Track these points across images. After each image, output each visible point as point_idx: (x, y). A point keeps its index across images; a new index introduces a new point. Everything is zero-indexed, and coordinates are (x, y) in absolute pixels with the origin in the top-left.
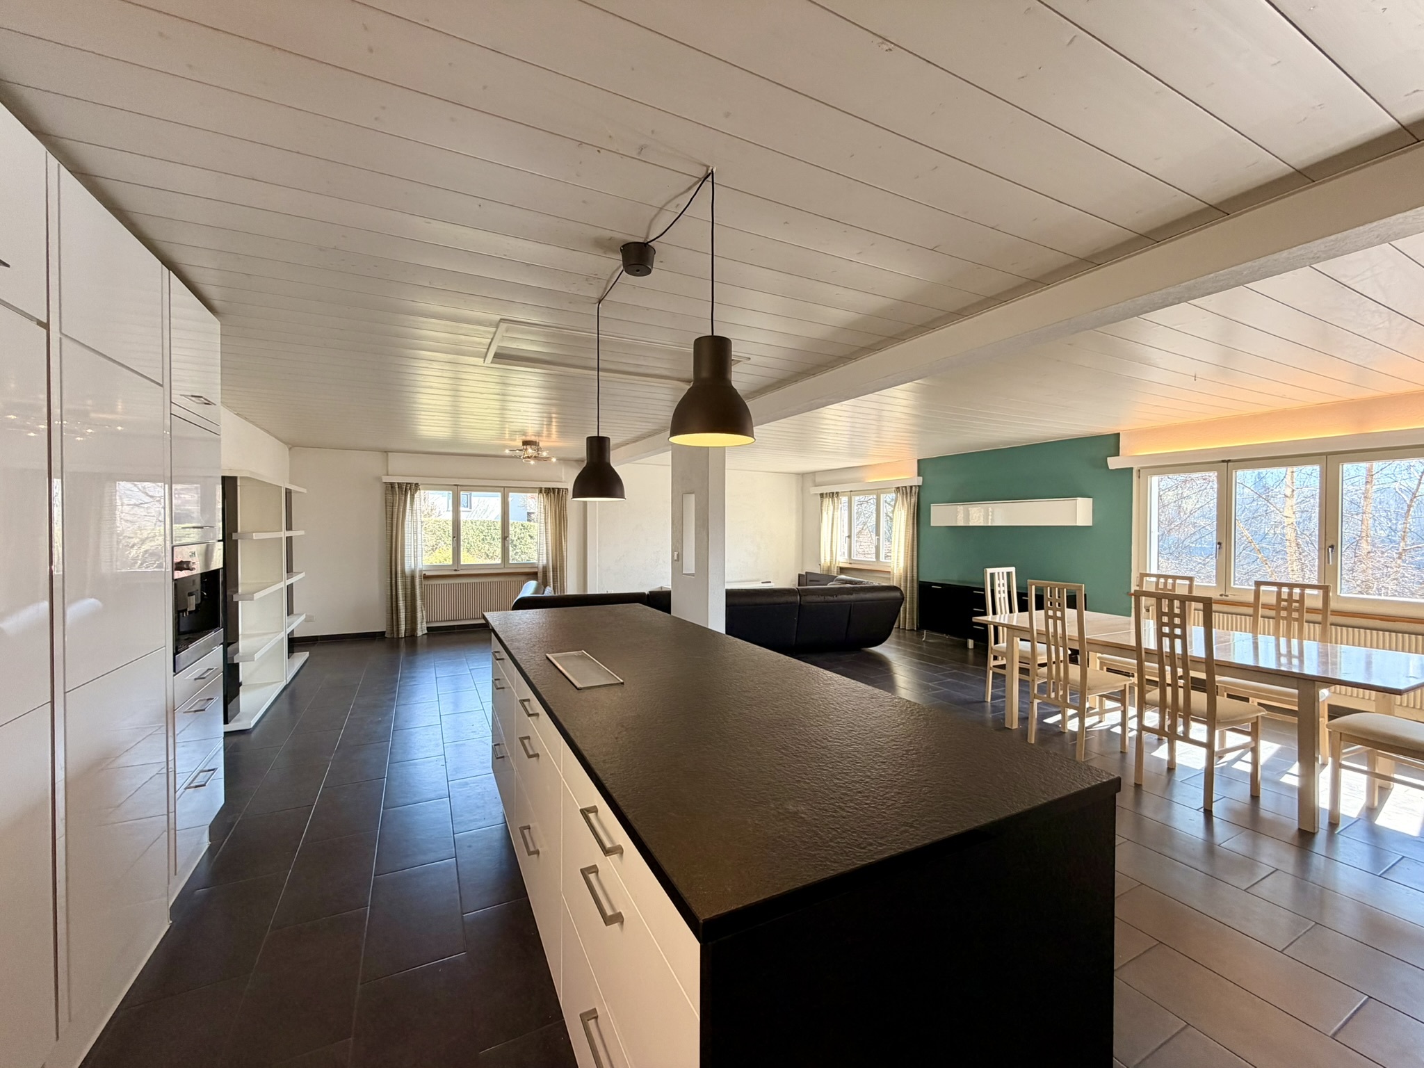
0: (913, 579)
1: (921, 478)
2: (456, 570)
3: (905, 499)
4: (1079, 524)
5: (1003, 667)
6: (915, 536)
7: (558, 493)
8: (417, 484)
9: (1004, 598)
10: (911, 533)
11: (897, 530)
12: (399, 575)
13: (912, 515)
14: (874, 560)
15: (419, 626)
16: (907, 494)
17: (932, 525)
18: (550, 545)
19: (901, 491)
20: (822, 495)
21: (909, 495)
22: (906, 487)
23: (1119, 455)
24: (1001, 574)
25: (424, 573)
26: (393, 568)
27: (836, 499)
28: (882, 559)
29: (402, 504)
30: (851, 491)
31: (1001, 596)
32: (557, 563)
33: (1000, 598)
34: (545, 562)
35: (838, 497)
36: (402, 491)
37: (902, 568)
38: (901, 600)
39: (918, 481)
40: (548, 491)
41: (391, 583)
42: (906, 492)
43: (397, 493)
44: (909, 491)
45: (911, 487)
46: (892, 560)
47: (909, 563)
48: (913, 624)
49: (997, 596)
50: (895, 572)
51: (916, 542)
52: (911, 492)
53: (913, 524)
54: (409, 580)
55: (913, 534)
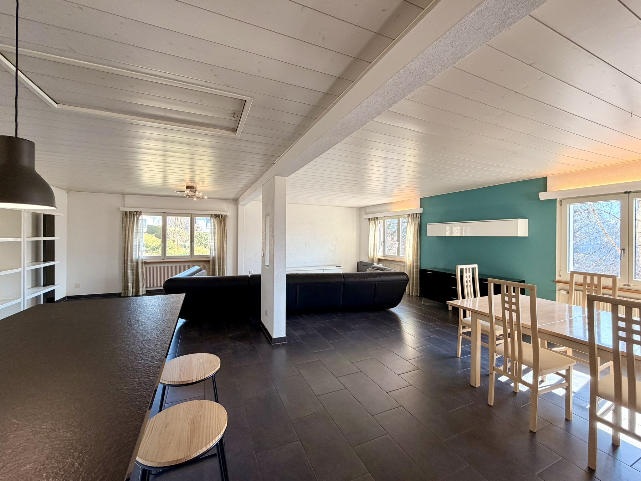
0: (417, 267)
1: (422, 209)
2: (163, 259)
3: (413, 220)
4: (520, 235)
5: (468, 334)
6: (419, 242)
7: (222, 217)
8: (141, 212)
9: (470, 286)
10: (416, 240)
11: (409, 238)
12: (129, 262)
13: (417, 230)
14: (397, 255)
15: (141, 290)
16: (414, 218)
17: (427, 236)
18: (216, 246)
19: (411, 216)
20: (369, 219)
21: (415, 218)
22: (413, 214)
23: (546, 191)
24: (468, 270)
25: (144, 261)
26: (126, 258)
27: (376, 221)
28: (401, 254)
29: (132, 223)
30: (385, 217)
31: (468, 284)
32: (220, 256)
33: (467, 286)
34: (214, 254)
35: (377, 220)
36: (132, 216)
37: (411, 260)
38: (407, 280)
39: (420, 210)
40: (216, 216)
41: (125, 266)
42: (414, 217)
43: (129, 216)
44: (415, 216)
45: (416, 214)
46: (406, 256)
47: (415, 258)
48: (417, 292)
49: (465, 284)
50: (407, 262)
51: (419, 245)
52: (416, 217)
53: (418, 235)
54: (135, 265)
55: (418, 241)
